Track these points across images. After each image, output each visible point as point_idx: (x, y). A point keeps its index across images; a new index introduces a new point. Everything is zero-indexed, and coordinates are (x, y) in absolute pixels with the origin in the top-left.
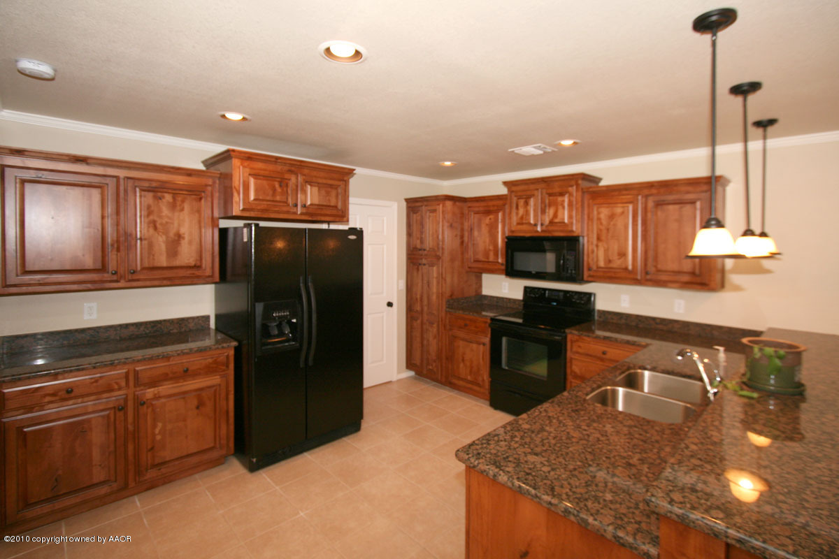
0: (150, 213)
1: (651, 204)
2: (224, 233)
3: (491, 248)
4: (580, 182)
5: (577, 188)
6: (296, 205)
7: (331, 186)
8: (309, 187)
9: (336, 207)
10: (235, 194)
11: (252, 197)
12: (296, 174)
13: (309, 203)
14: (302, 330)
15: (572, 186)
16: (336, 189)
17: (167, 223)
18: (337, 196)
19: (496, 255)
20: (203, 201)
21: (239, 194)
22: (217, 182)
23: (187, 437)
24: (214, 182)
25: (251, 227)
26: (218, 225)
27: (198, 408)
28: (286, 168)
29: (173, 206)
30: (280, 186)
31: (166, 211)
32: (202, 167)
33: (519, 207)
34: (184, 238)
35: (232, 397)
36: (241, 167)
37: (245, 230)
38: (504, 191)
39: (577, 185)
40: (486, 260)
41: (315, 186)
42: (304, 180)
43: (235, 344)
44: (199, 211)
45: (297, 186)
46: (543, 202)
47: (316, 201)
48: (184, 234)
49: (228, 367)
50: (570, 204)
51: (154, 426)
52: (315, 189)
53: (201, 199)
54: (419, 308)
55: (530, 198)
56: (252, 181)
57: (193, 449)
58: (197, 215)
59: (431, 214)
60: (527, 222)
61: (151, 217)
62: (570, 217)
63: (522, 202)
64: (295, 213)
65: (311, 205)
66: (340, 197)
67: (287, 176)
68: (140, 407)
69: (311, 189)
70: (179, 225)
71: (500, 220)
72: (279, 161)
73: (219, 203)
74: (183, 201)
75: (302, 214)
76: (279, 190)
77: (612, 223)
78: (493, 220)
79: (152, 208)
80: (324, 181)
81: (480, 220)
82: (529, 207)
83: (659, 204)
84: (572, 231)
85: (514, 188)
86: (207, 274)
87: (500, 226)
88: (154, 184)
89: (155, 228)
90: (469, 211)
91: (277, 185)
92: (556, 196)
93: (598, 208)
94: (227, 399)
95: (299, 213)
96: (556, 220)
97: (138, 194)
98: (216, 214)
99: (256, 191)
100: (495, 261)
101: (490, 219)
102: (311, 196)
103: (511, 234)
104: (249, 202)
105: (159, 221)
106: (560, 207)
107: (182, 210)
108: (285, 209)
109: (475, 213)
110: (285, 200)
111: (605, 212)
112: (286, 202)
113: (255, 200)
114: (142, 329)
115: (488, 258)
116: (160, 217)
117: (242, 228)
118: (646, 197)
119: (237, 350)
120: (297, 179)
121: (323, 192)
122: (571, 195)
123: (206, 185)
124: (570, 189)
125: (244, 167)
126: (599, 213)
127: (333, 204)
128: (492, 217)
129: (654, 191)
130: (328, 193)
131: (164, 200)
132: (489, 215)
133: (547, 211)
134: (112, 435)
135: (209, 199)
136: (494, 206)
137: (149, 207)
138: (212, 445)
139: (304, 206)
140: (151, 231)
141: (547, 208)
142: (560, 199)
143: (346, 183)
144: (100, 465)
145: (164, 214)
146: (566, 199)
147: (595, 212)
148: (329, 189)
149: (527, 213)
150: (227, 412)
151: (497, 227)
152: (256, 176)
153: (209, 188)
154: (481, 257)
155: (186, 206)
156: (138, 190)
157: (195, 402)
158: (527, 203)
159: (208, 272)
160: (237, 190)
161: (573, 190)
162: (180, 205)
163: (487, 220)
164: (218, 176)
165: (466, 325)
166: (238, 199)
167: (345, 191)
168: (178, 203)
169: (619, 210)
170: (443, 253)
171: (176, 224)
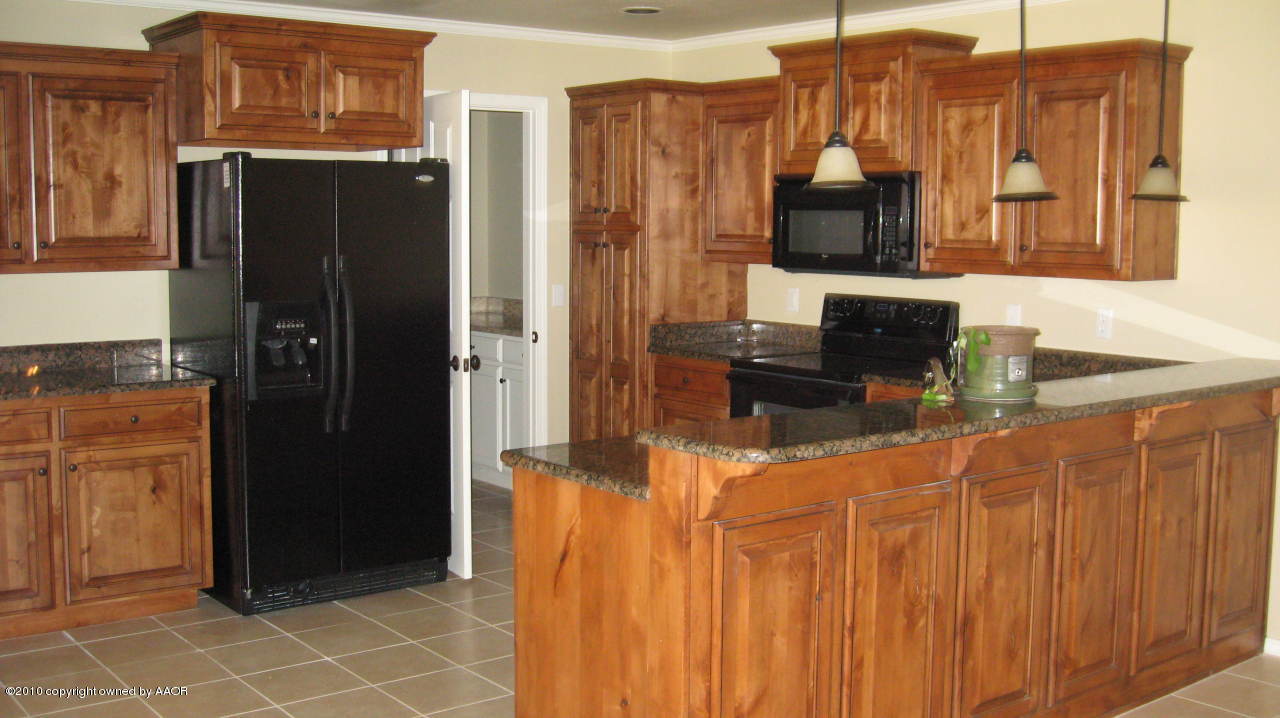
0: (67, 139)
1: (1032, 100)
2: (185, 171)
3: (751, 204)
4: (910, 50)
5: (904, 63)
6: (317, 115)
7: (385, 71)
8: (341, 75)
9: (395, 115)
10: (208, 98)
11: (237, 103)
12: (316, 51)
13: (341, 109)
14: (328, 357)
15: (895, 59)
16: (396, 77)
17: (93, 155)
18: (397, 92)
19: (760, 218)
20: (150, 111)
21: (214, 96)
22: (174, 72)
23: (138, 540)
24: (169, 74)
25: (237, 160)
26: (176, 159)
27: (154, 490)
28: (297, 41)
29: (102, 122)
30: (288, 78)
31: (91, 134)
32: (144, 46)
33: (801, 107)
34: (120, 184)
35: (207, 481)
36: (218, 45)
37: (226, 166)
38: (772, 68)
39: (906, 56)
40: (741, 233)
41: (354, 74)
42: (331, 62)
43: (212, 382)
44: (143, 132)
45: (318, 76)
46: (841, 94)
47: (355, 106)
48: (120, 176)
49: (199, 423)
50: (892, 101)
51: (90, 512)
52: (353, 82)
53: (146, 108)
54: (594, 351)
55: (821, 85)
56: (236, 71)
57: (148, 564)
58: (141, 139)
59: (620, 125)
60: (814, 140)
61: (69, 146)
62: (892, 128)
63: (805, 93)
64: (315, 131)
65: (344, 112)
66: (404, 94)
67: (298, 57)
68: (70, 473)
69: (345, 80)
70: (113, 161)
71: (768, 138)
72: (284, 28)
73: (177, 114)
74: (118, 115)
75: (326, 133)
76: (284, 85)
77: (968, 141)
78: (753, 137)
79: (71, 129)
80: (371, 63)
81: (729, 138)
82: (818, 107)
83: (1047, 100)
84: (893, 161)
85: (793, 63)
86: (160, 253)
87: (768, 151)
88: (72, 84)
89: (75, 166)
90: (707, 116)
91: (281, 77)
92: (866, 81)
93: (946, 107)
94: (200, 482)
95: (322, 130)
96: (867, 137)
97: (49, 104)
98: (173, 136)
99: (244, 90)
100: (758, 233)
101: (749, 135)
102: (345, 95)
103: (785, 171)
104: (232, 113)
105: (80, 152)
106: (873, 107)
107: (117, 130)
108: (295, 123)
109: (720, 122)
110: (297, 106)
111: (956, 117)
112: (298, 110)
113: (240, 107)
114: (51, 356)
115: (744, 229)
116: (83, 144)
117: (220, 162)
118: (1024, 84)
119: (215, 393)
120: (318, 61)
121: (369, 87)
122: (894, 79)
123: (156, 81)
124: (892, 65)
125: (223, 45)
126: (945, 121)
127: (389, 109)
128: (751, 129)
129: (1040, 71)
130: (379, 88)
131: (88, 113)
132: (747, 127)
133: (851, 115)
134: (32, 515)
135: (161, 108)
136: (756, 104)
137: (65, 127)
138: (178, 562)
139: (332, 116)
140: (70, 170)
141: (851, 108)
142: (873, 88)
143: (417, 63)
144: (17, 562)
145: (88, 139)
146: (884, 87)
147: (940, 119)
148: (382, 80)
149: (814, 118)
150: (201, 507)
151: (762, 154)
152: (243, 61)
153: (160, 87)
154: (731, 228)
155: (123, 122)
156: (49, 97)
157: (150, 482)
158: (813, 99)
159: (161, 250)
160: (211, 92)
161: (896, 66)
162: (114, 121)
163: (742, 137)
164: (176, 60)
165: (685, 382)
166: (212, 108)
167: (415, 82)
168: (110, 118)
169: (979, 113)
170: (644, 217)
171: (107, 158)
